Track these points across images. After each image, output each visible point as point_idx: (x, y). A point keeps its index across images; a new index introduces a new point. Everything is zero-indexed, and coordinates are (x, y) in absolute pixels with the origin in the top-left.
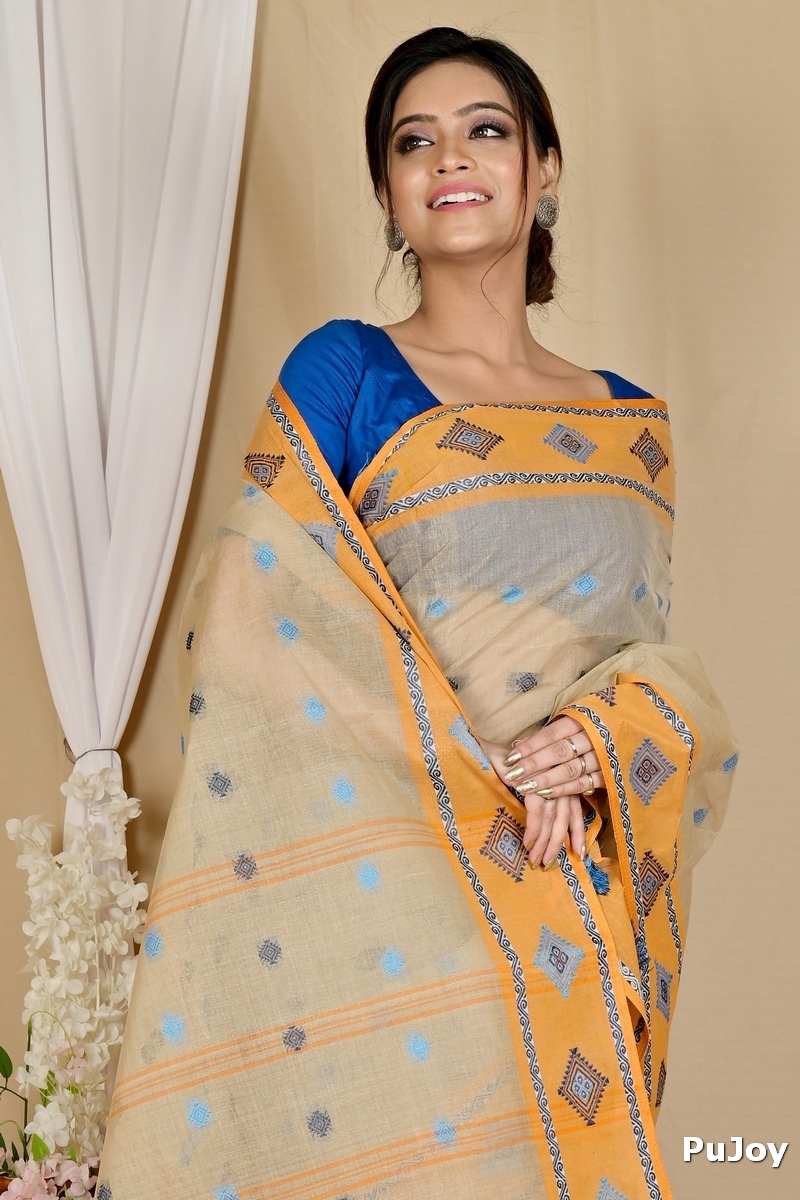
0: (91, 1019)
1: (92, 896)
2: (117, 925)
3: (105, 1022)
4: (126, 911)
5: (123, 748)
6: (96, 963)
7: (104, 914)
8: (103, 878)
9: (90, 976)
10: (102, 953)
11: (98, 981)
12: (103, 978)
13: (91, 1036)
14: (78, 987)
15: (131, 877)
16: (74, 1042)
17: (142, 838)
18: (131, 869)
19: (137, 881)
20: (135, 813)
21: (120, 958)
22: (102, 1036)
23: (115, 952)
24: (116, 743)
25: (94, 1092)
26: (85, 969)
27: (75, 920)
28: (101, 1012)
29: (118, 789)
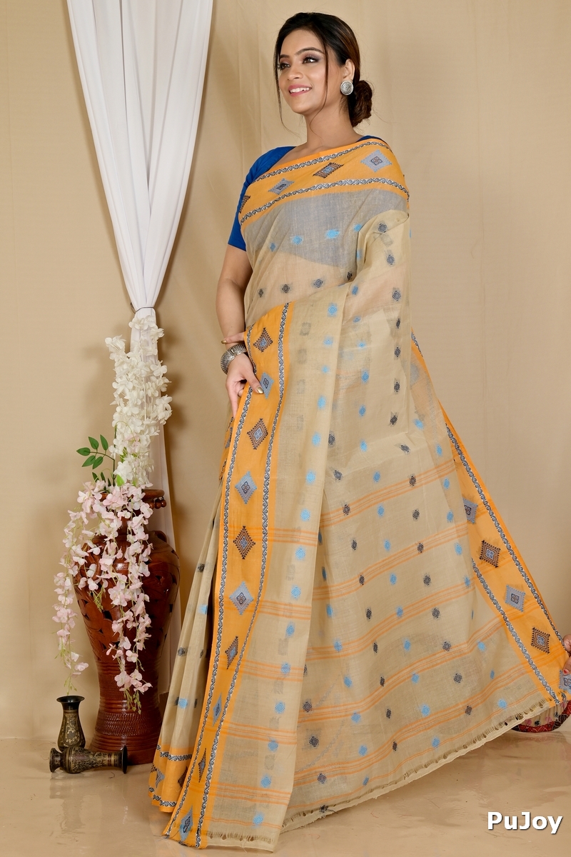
0: (143, 424)
1: (143, 371)
2: (153, 384)
3: (148, 426)
4: (157, 378)
5: (156, 307)
6: (144, 400)
7: (148, 379)
8: (147, 363)
9: (142, 406)
10: (147, 396)
11: (145, 408)
12: (148, 407)
13: (142, 432)
14: (136, 411)
15: (159, 363)
16: (135, 435)
17: (164, 345)
18: (160, 359)
19: (162, 364)
20: (161, 335)
21: (155, 398)
22: (147, 432)
23: (153, 395)
24: (153, 305)
25: (144, 456)
26: (140, 403)
27: (136, 382)
28: (147, 422)
29: (154, 325)
